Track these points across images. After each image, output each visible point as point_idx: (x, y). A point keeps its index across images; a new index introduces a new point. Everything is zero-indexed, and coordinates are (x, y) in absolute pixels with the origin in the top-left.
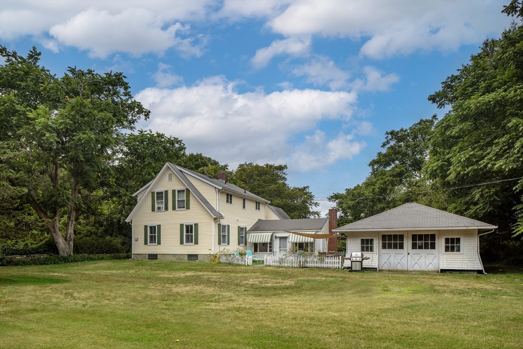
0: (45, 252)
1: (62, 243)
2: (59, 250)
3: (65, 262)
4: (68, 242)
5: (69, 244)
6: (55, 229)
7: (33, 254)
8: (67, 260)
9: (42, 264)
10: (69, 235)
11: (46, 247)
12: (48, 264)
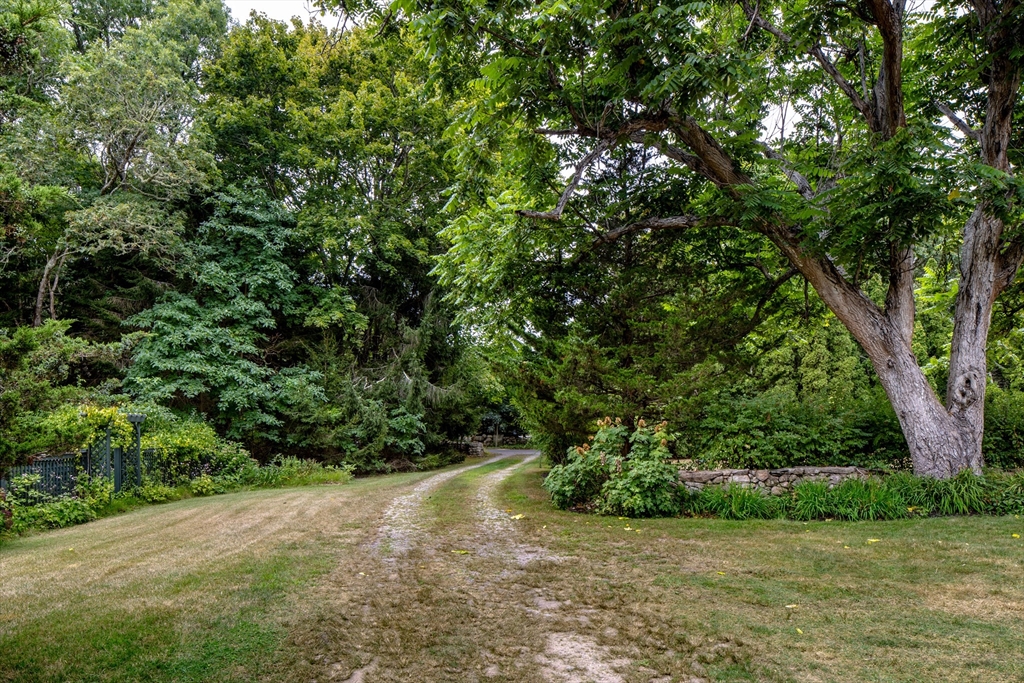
0: (851, 456)
1: (925, 417)
2: (912, 447)
3: (936, 512)
4: (955, 409)
5: (962, 420)
6: (894, 355)
7: (799, 462)
8: (946, 501)
9: (820, 517)
10: (960, 380)
11: (855, 436)
12: (846, 518)
